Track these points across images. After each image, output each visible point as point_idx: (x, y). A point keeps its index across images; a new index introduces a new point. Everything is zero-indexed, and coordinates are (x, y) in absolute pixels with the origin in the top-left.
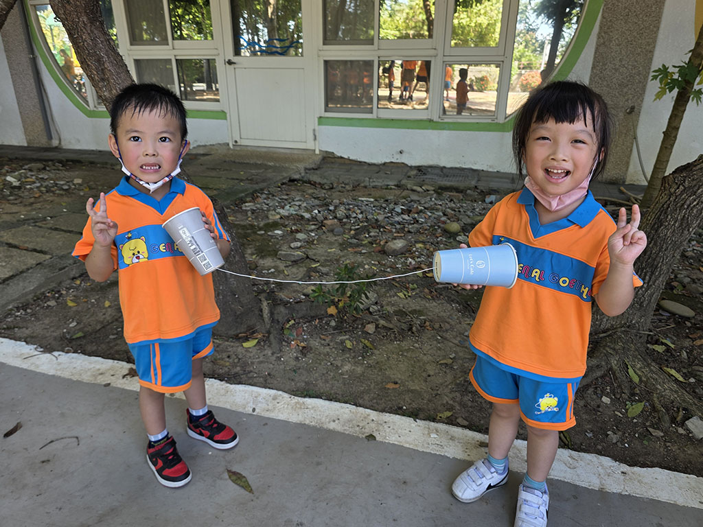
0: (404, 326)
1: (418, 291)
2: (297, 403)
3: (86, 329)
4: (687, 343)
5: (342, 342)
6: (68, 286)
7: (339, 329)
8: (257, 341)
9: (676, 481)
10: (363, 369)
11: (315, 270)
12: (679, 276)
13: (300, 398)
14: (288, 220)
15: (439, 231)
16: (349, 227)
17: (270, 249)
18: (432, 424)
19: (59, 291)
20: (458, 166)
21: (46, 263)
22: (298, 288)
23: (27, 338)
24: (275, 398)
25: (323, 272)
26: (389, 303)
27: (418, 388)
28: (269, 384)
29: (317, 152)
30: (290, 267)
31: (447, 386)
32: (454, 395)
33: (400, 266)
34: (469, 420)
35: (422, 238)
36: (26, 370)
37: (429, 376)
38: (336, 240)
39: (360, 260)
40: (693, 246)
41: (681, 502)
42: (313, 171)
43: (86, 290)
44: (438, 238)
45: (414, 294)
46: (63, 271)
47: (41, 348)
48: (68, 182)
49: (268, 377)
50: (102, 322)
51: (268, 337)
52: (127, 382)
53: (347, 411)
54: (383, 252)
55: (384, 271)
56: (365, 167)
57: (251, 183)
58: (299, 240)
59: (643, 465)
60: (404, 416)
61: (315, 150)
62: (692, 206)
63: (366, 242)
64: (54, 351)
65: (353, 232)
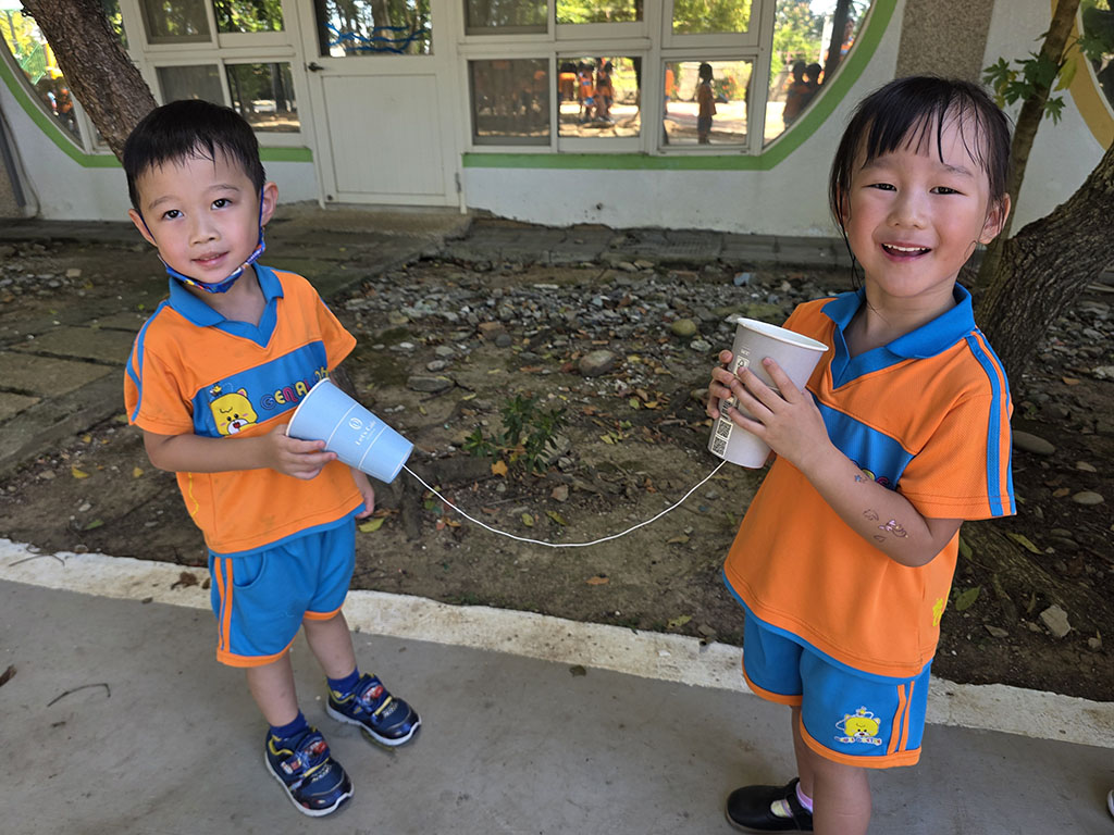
0: (614, 488)
1: (632, 431)
2: (450, 614)
3: (106, 514)
4: (1044, 493)
5: (518, 517)
6: (72, 446)
7: (512, 496)
8: (382, 520)
9: (1027, 702)
10: (551, 557)
11: (470, 405)
12: (1031, 392)
13: (454, 608)
14: (422, 324)
15: (663, 334)
16: (520, 333)
17: (394, 374)
18: (661, 636)
19: (57, 455)
20: (689, 227)
21: (32, 410)
22: (444, 435)
23: (10, 532)
24: (415, 608)
25: (482, 407)
26: (589, 453)
27: (637, 582)
28: (405, 586)
29: (464, 211)
30: (429, 402)
31: (681, 577)
32: (693, 590)
33: (604, 393)
34: (717, 626)
35: (637, 346)
36: (14, 583)
37: (654, 563)
38: (500, 355)
39: (540, 386)
40: (1052, 344)
41: (1033, 732)
42: (456, 243)
43: (101, 452)
44: (661, 345)
45: (627, 436)
46: (62, 422)
47: (37, 547)
48: (57, 275)
49: (404, 577)
50: (131, 503)
51: (400, 514)
52: (178, 594)
53: (529, 622)
54: (577, 372)
55: (579, 402)
56: (543, 233)
57: (357, 266)
58: (441, 358)
59: (978, 682)
60: (617, 625)
61: (459, 208)
62: (1047, 285)
63: (549, 356)
64: (58, 550)
65: (526, 341)
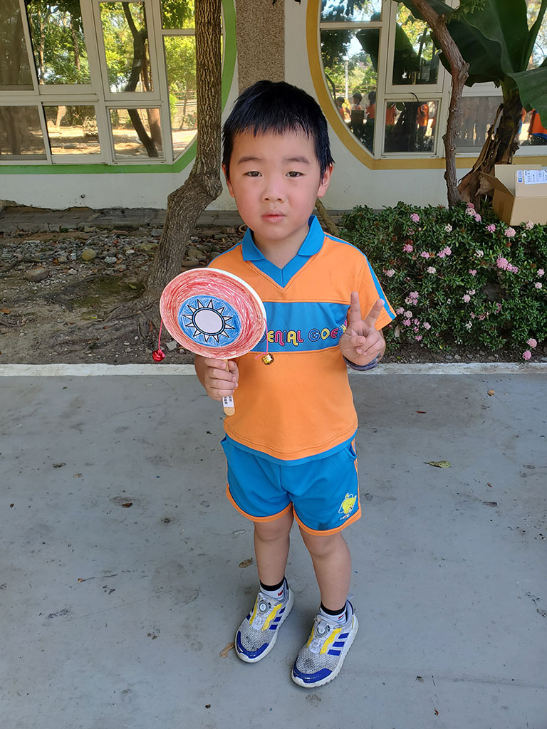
20: (140, 207)
54: (26, 280)
56: (49, 214)
